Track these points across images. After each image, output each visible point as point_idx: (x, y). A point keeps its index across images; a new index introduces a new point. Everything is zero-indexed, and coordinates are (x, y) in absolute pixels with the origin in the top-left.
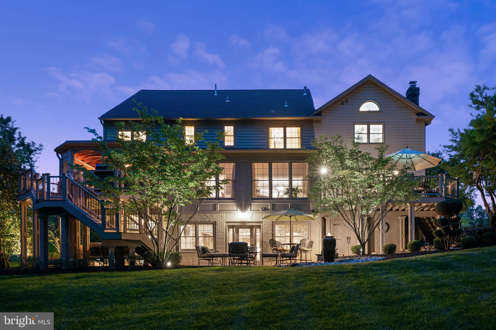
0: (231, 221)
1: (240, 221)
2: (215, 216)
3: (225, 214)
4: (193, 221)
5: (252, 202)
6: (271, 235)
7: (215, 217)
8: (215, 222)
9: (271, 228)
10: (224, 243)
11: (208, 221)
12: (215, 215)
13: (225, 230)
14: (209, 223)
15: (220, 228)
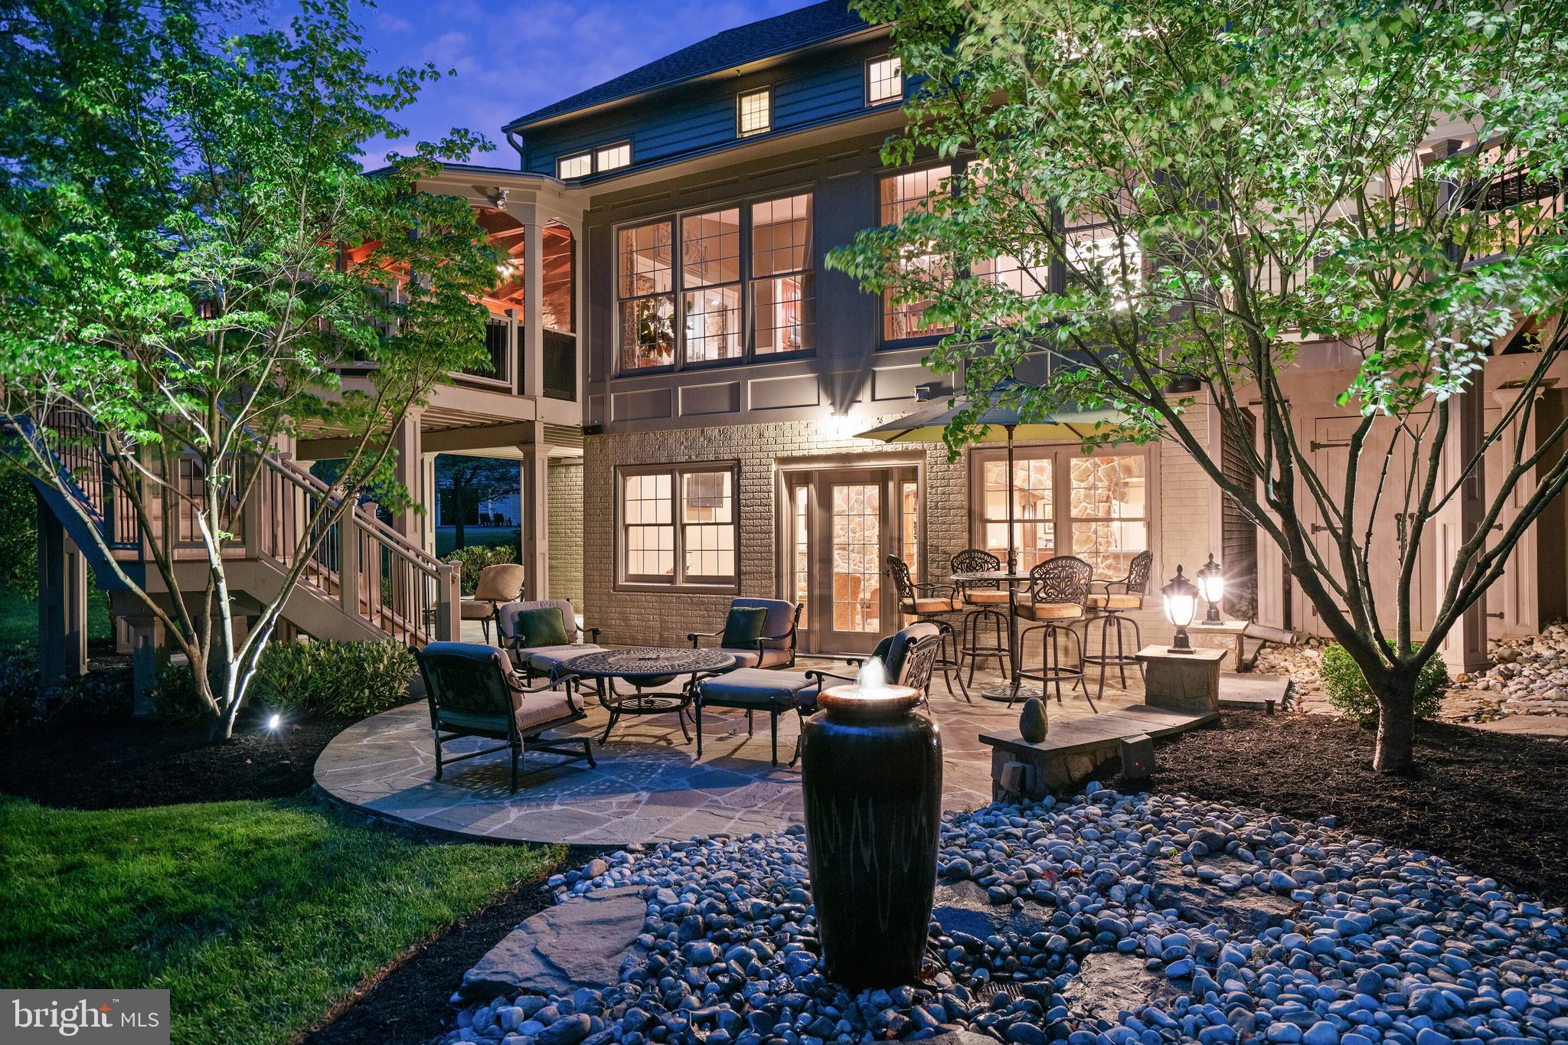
0: (796, 454)
1: (830, 452)
2: (736, 436)
3: (772, 425)
4: (663, 460)
5: (876, 362)
6: (964, 512)
7: (738, 438)
8: (739, 460)
9: (964, 481)
10: (770, 552)
11: (712, 457)
12: (736, 431)
13: (773, 495)
14: (716, 464)
15: (754, 488)
